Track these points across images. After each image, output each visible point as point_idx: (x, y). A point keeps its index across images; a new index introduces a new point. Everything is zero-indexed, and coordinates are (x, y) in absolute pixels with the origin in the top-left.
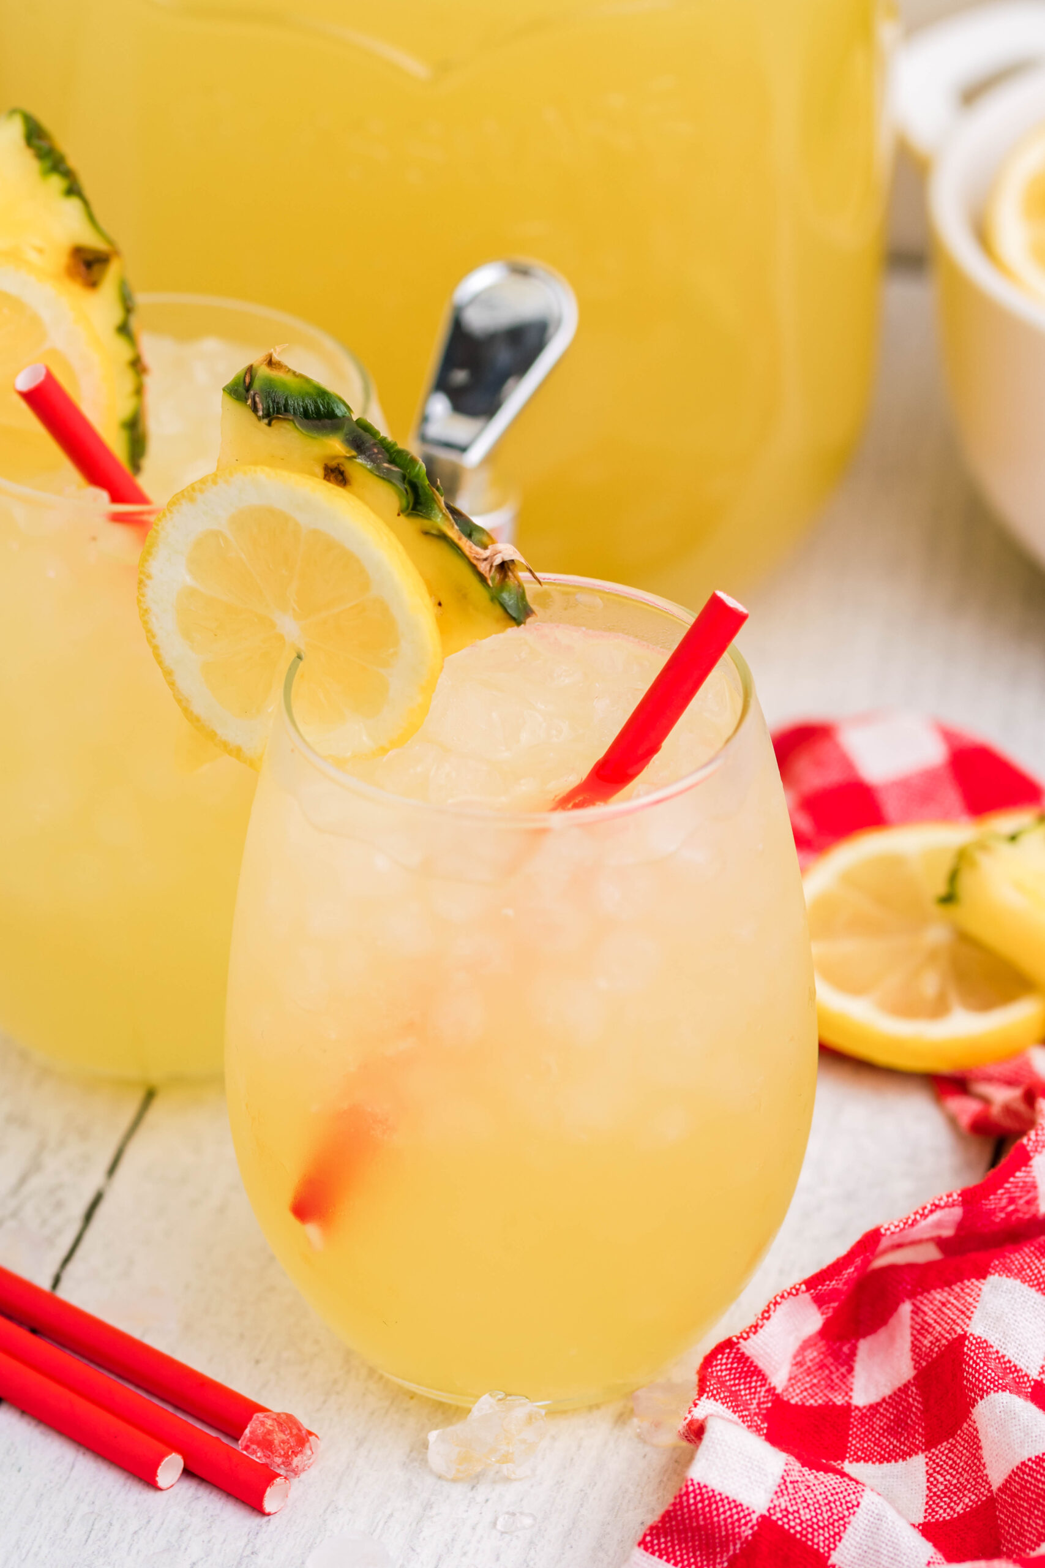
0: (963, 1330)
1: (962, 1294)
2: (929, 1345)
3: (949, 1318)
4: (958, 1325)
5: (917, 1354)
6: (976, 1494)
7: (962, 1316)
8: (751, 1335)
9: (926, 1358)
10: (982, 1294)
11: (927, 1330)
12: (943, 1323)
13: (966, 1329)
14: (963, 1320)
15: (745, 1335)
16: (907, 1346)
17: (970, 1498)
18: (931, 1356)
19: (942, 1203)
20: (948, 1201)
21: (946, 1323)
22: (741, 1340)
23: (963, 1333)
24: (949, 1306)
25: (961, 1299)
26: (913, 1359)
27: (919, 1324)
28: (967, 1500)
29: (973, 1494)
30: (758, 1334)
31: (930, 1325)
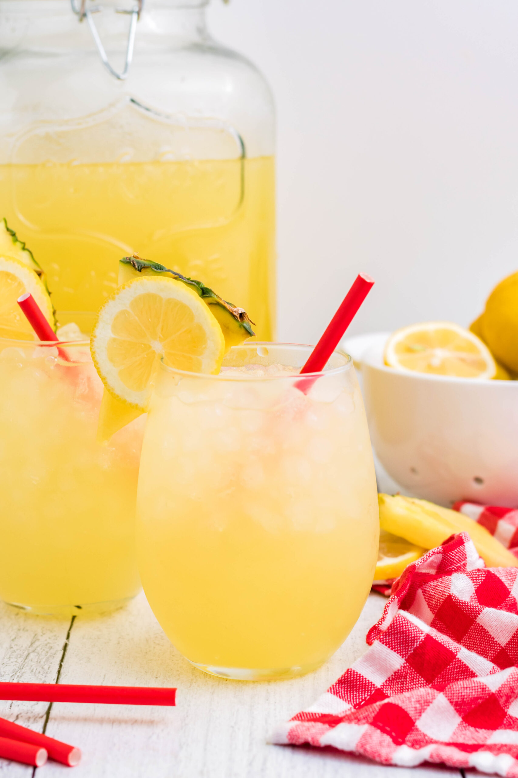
0: (448, 593)
1: (443, 582)
2: (435, 603)
3: (440, 590)
4: (445, 592)
5: (431, 608)
6: (493, 651)
7: (446, 589)
8: (383, 622)
9: (436, 609)
10: (452, 580)
11: (432, 598)
12: (438, 593)
13: (450, 593)
14: (447, 590)
15: (380, 623)
16: (427, 606)
17: (491, 653)
18: (438, 607)
19: (436, 552)
20: (438, 550)
21: (439, 593)
22: (379, 625)
23: (449, 594)
24: (439, 586)
25: (443, 583)
26: (431, 611)
27: (428, 596)
28: (490, 654)
29: (491, 651)
30: (385, 621)
31: (433, 595)
